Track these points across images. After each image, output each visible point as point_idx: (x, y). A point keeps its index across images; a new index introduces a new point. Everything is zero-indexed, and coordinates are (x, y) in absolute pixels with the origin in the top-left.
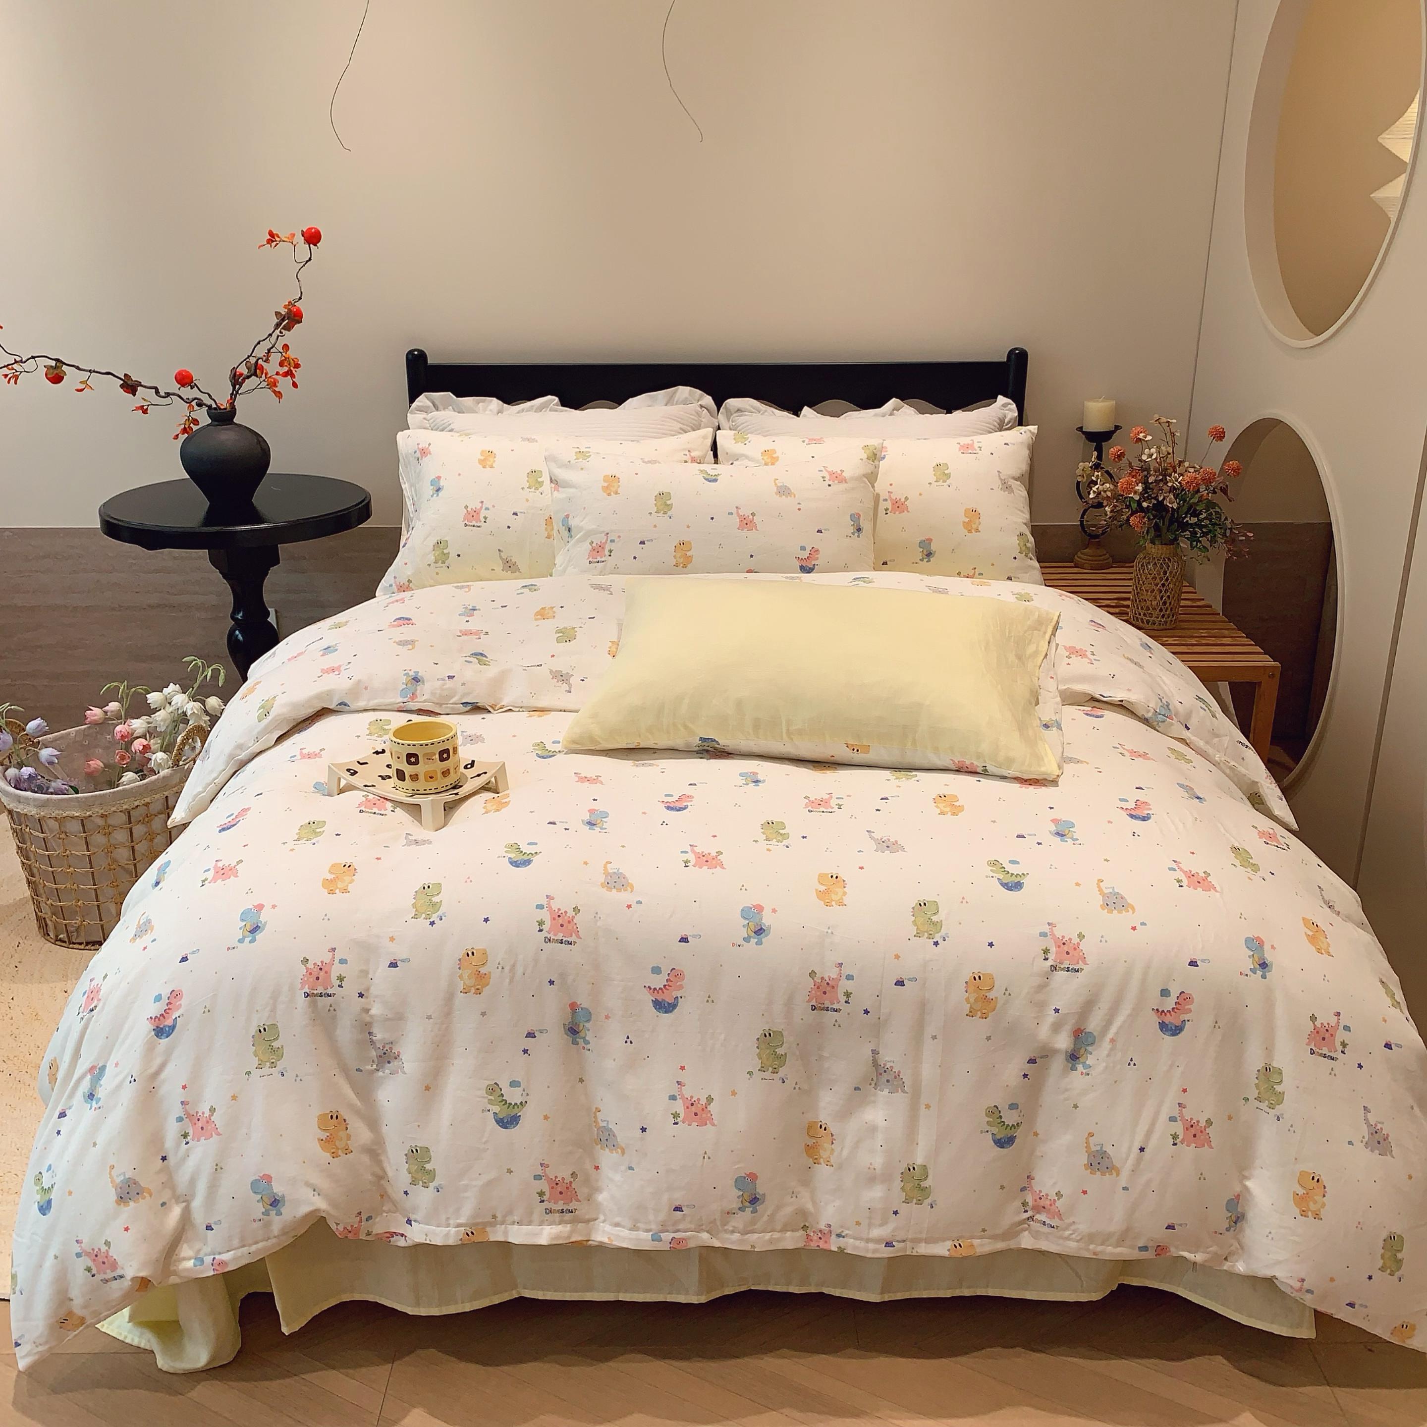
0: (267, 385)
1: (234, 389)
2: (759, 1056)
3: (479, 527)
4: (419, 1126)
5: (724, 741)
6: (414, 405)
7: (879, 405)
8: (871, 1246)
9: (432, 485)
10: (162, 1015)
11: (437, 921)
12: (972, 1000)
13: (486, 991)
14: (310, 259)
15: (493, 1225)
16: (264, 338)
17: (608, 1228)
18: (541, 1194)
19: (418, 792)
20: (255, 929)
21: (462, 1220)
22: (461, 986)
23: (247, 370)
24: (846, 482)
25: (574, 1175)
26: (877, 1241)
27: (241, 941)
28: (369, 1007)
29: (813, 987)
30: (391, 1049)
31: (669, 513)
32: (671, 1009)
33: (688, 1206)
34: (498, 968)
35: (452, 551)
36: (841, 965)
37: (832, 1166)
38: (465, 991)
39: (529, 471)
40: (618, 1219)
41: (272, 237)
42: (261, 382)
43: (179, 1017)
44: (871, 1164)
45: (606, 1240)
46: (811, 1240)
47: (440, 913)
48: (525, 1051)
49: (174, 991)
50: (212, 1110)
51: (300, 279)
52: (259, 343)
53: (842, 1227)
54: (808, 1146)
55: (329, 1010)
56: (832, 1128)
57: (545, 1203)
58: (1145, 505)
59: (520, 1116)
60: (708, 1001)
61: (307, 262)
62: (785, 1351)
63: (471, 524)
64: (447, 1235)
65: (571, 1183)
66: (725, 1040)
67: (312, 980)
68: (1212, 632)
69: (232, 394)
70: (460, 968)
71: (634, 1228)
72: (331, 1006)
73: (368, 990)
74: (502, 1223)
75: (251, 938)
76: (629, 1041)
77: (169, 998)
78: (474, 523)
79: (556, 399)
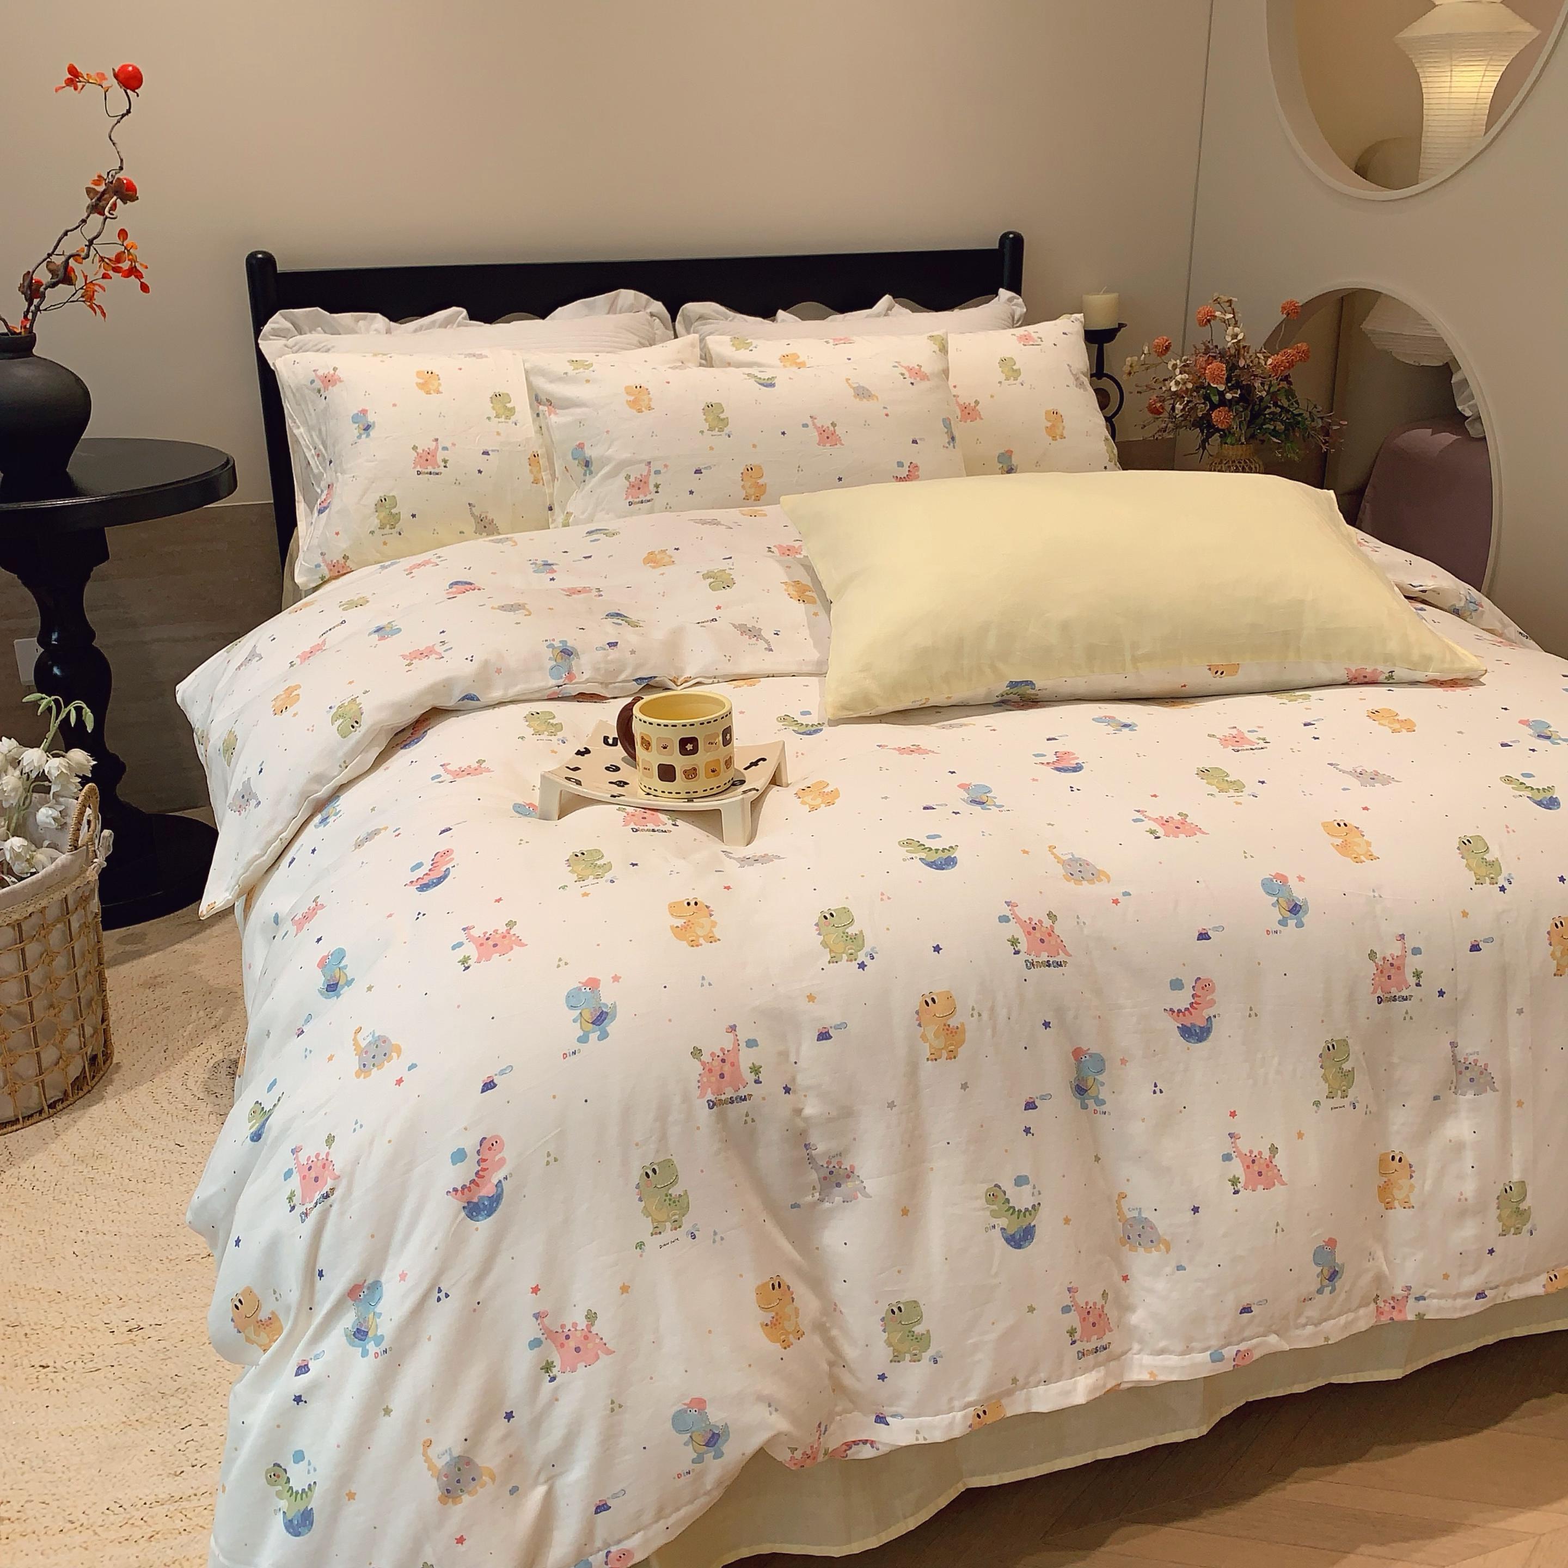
0: (82, 296)
1: (30, 304)
2: (1325, 1078)
3: (437, 474)
4: (899, 1272)
5: (1044, 682)
6: (267, 328)
7: (870, 306)
8: (1460, 1302)
9: (355, 423)
10: (473, 1181)
11: (867, 961)
13: (962, 1052)
14: (129, 112)
15: (1009, 1393)
16: (75, 226)
17: (1147, 1359)
18: (1072, 1332)
20: (601, 1018)
21: (972, 1397)
22: (926, 1050)
23: (51, 276)
24: (929, 380)
25: (1105, 1295)
26: (1467, 1295)
27: (583, 1039)
28: (801, 1106)
29: (1375, 972)
30: (839, 1163)
31: (727, 430)
32: (1205, 1034)
33: (1259, 1303)
34: (972, 1016)
35: (404, 510)
36: (1402, 937)
37: (1413, 1207)
38: (933, 1057)
39: (492, 394)
40: (1162, 1344)
41: (74, 77)
42: (77, 291)
43: (506, 1178)
44: (1461, 1194)
45: (1145, 1377)
47: (867, 949)
48: (1027, 1130)
49: (484, 1138)
50: (591, 1317)
51: (115, 141)
52: (66, 234)
53: (1425, 1285)
54: (1379, 1187)
55: (746, 1122)
57: (1078, 1342)
58: (1229, 396)
59: (1034, 1226)
60: (1250, 1016)
61: (123, 116)
63: (426, 471)
64: (951, 1424)
65: (1102, 1307)
67: (713, 1079)
69: (28, 311)
70: (920, 1025)
71: (1188, 1351)
72: (747, 1115)
73: (794, 1079)
74: (1026, 1385)
75: (599, 1033)
76: (1157, 1090)
77: (478, 1152)
78: (430, 469)
79: (464, 312)
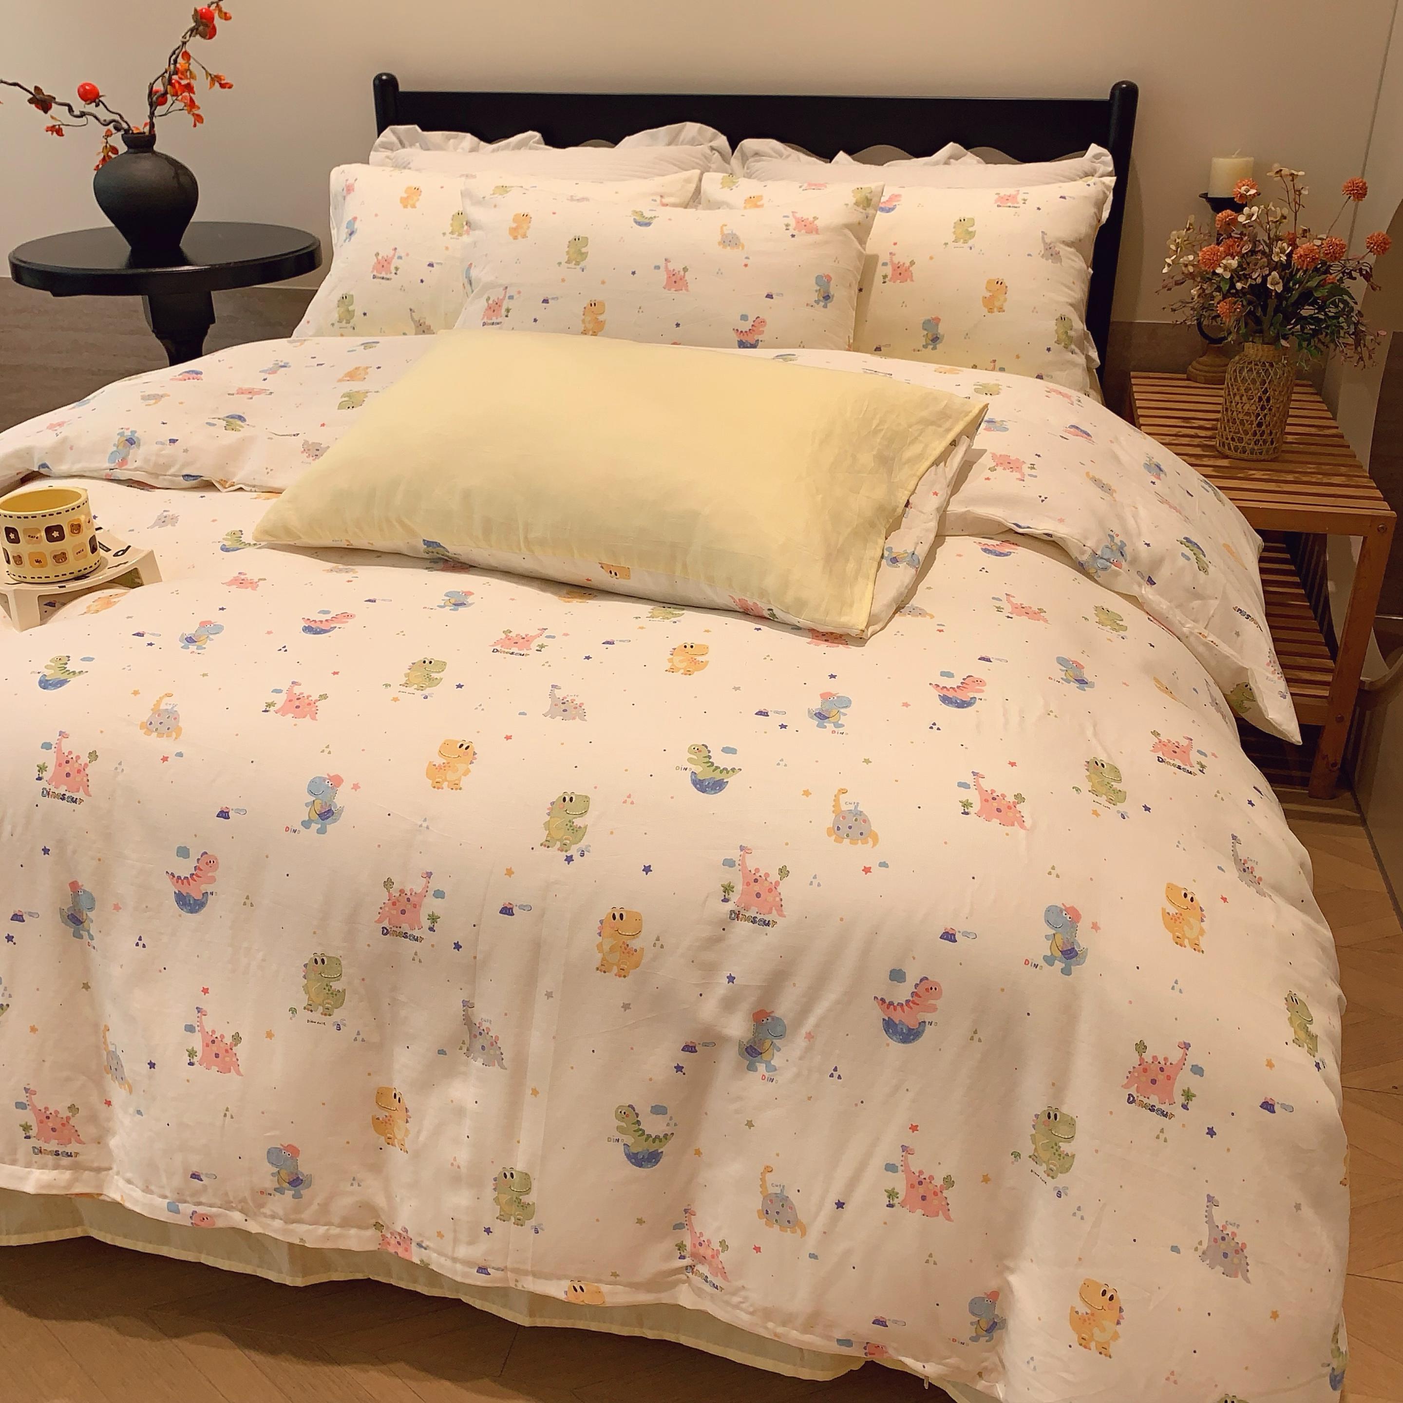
1: (151, 110)
2: (306, 989)
3: (388, 279)
5: (454, 547)
6: (378, 140)
8: (460, 1268)
9: (347, 228)
12: (606, 948)
17: (121, 1183)
18: (26, 1128)
19: (25, 580)
24: (817, 233)
25: (72, 1108)
26: (468, 1263)
29: (387, 901)
31: (582, 264)
32: (198, 907)
33: (210, 1176)
36: (429, 875)
37: (407, 1152)
39: (453, 212)
40: (130, 1175)
44: (455, 1159)
45: (118, 1197)
46: (389, 1243)
48: (10, 938)
53: (420, 1235)
54: (378, 1119)
56: (407, 1101)
57: (32, 1139)
58: (1239, 286)
60: (245, 904)
62: (401, 1367)
63: (380, 276)
65: (68, 1118)
66: (264, 960)
68: (1323, 467)
69: (150, 116)
71: (147, 1190)
76: (141, 943)
78: (383, 275)
79: (537, 135)
